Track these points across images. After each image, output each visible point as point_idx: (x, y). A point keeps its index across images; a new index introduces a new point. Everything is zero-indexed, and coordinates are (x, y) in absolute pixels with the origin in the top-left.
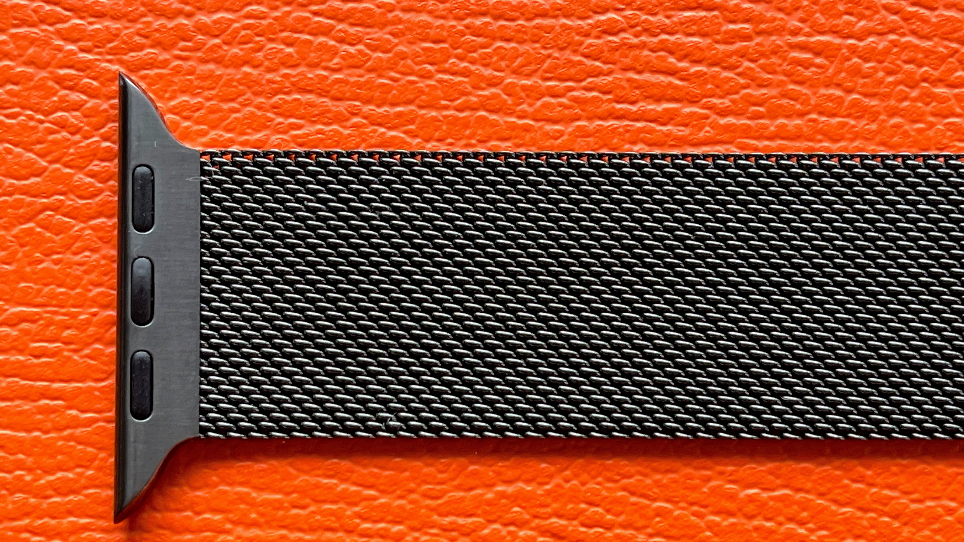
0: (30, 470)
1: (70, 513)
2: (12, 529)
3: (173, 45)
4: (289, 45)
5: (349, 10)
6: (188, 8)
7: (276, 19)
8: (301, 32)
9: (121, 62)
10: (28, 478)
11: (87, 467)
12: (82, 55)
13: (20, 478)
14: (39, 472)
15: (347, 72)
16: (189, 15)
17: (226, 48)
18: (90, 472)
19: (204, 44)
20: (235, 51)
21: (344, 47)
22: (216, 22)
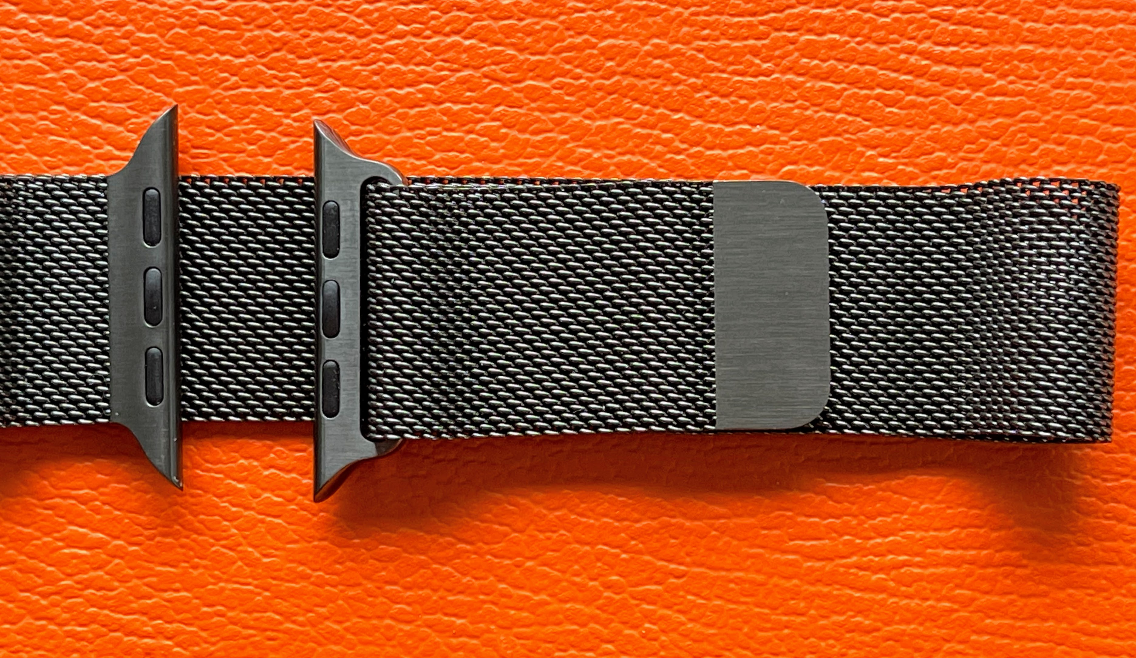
0: (855, 516)
1: (890, 552)
2: (842, 566)
3: (960, 149)
4: (1061, 144)
5: (1111, 112)
6: (971, 115)
7: (1047, 122)
8: (1069, 133)
9: (915, 165)
10: (854, 522)
11: (902, 513)
12: (881, 160)
13: (846, 523)
14: (863, 517)
15: (1110, 166)
16: (972, 122)
17: (1004, 149)
18: (905, 517)
19: (987, 146)
20: (1013, 152)
21: (1108, 145)
22: (996, 127)
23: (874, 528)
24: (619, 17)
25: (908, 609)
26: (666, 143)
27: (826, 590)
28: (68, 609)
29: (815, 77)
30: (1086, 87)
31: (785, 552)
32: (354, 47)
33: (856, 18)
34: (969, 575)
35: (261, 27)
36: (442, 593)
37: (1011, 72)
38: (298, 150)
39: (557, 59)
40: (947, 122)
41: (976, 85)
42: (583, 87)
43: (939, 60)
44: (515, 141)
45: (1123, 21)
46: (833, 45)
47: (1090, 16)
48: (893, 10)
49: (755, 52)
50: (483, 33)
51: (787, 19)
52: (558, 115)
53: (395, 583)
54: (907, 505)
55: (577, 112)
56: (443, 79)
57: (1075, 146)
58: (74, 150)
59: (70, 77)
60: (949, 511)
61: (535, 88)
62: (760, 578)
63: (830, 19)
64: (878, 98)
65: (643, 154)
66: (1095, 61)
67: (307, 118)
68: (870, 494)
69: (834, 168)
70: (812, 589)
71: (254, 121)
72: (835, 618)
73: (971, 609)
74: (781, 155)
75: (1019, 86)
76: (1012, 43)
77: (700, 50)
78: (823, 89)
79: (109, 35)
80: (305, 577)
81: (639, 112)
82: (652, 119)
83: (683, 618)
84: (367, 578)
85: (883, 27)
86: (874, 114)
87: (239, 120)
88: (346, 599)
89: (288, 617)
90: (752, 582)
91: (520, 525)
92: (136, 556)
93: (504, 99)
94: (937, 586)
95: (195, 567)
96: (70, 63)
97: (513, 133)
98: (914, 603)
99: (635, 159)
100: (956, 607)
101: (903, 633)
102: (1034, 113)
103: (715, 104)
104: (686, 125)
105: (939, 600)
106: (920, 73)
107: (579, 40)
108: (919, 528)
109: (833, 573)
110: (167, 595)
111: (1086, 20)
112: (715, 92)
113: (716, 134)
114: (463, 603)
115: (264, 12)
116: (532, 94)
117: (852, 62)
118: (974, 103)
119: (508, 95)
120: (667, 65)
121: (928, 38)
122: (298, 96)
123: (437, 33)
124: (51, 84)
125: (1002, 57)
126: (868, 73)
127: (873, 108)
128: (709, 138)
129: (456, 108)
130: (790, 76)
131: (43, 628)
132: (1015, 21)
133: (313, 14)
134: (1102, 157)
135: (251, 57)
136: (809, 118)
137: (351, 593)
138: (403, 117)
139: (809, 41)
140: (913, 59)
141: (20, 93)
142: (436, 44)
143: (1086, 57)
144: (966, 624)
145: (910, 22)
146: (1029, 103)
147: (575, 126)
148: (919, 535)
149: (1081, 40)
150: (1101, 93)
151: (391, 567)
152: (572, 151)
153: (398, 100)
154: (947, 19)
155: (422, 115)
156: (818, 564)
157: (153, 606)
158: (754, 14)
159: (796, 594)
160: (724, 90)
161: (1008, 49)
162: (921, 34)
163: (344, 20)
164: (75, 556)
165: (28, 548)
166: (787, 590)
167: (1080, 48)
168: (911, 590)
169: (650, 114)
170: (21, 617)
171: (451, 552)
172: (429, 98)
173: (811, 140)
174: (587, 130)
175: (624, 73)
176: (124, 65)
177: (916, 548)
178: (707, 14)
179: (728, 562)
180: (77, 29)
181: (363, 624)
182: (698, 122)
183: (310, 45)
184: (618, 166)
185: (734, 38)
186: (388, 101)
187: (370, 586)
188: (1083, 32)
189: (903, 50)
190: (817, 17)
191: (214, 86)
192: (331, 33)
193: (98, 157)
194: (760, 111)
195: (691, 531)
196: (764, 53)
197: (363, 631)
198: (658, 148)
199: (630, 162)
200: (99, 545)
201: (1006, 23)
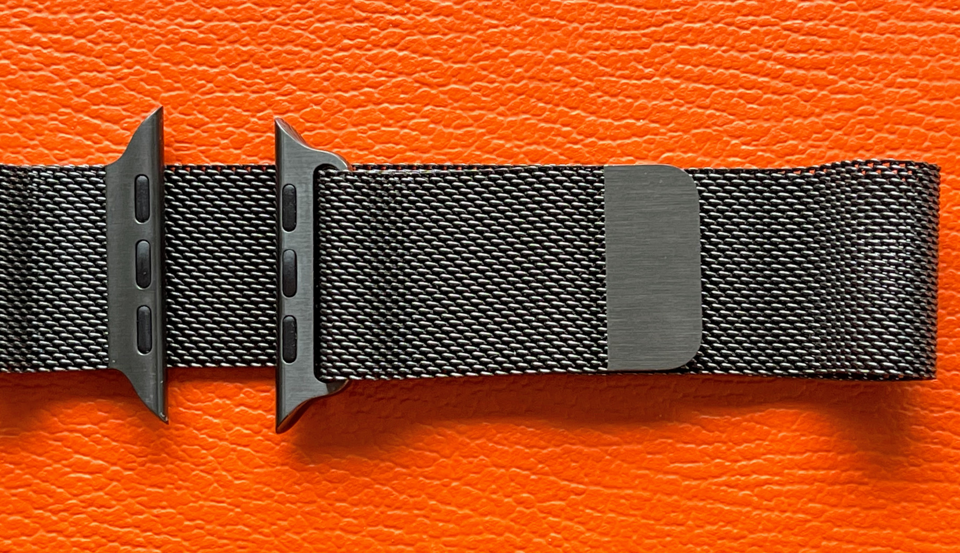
0: (725, 443)
1: (754, 472)
2: (715, 484)
3: (809, 138)
4: (892, 133)
5: (935, 106)
6: (817, 110)
7: (881, 115)
8: (900, 124)
9: (772, 152)
10: (724, 448)
11: (764, 440)
12: (744, 147)
13: (717, 448)
14: (731, 444)
15: (934, 151)
16: (819, 115)
17: (846, 138)
18: (767, 443)
19: (831, 136)
20: (852, 140)
21: (932, 133)
22: (838, 119)
23: (739, 452)
24: (526, 31)
25: (769, 520)
26: (565, 135)
27: (701, 504)
28: (75, 524)
29: (688, 79)
30: (913, 86)
31: (667, 473)
32: (308, 58)
33: (721, 31)
34: (820, 491)
35: (232, 42)
36: (382, 508)
37: (851, 74)
38: (262, 143)
39: (476, 67)
40: (798, 116)
41: (821, 85)
42: (497, 90)
43: (791, 64)
44: (441, 134)
45: (943, 31)
46: (703, 53)
47: (915, 27)
48: (753, 24)
49: (639, 59)
50: (414, 46)
51: (665, 31)
52: (476, 113)
53: (344, 501)
54: (768, 433)
55: (491, 110)
56: (381, 84)
57: (904, 134)
58: (78, 145)
59: (75, 85)
60: (803, 438)
61: (457, 90)
62: (646, 494)
63: (701, 31)
64: (741, 96)
65: (547, 144)
66: (921, 65)
67: (269, 117)
68: (737, 424)
69: (706, 155)
70: (690, 503)
71: (226, 120)
72: (709, 528)
73: (822, 519)
74: (660, 144)
75: (857, 85)
76: (851, 50)
77: (593, 59)
78: (695, 90)
79: (108, 50)
80: (270, 496)
81: (544, 110)
82: (554, 115)
83: (582, 528)
84: (321, 496)
85: (745, 37)
86: (739, 109)
87: (213, 119)
88: (305, 514)
89: (256, 529)
90: (639, 498)
91: (447, 452)
92: (130, 479)
93: (432, 100)
94: (793, 500)
95: (179, 488)
96: (75, 73)
97: (440, 127)
98: (774, 515)
99: (540, 148)
100: (809, 517)
101: (765, 540)
102: (870, 108)
103: (605, 103)
104: (582, 120)
105: (794, 512)
106: (776, 75)
107: (493, 51)
108: (778, 452)
109: (707, 490)
110: (155, 511)
111: (913, 31)
112: (606, 93)
113: (608, 127)
114: (399, 518)
115: (235, 30)
116: (455, 96)
117: (719, 67)
118: (820, 100)
119: (435, 96)
120: (566, 71)
121: (781, 46)
122: (263, 99)
123: (376, 46)
124: (59, 91)
125: (843, 62)
126: (732, 75)
127: (737, 104)
128: (601, 130)
129: (392, 107)
130: (668, 79)
131: (53, 539)
132: (853, 32)
133: (274, 31)
134: (927, 144)
135: (223, 68)
136: (684, 114)
137: (307, 509)
138: (349, 115)
139: (683, 50)
140: (769, 64)
141: (34, 99)
142: (376, 55)
143: (913, 61)
144: (816, 531)
145: (767, 34)
146: (866, 99)
147: (491, 121)
148: (778, 458)
149: (909, 47)
150: (926, 91)
151: (341, 487)
152: (488, 142)
153: (345, 101)
154: (797, 31)
155: (364, 114)
156: (694, 483)
157: (143, 521)
158: (637, 28)
159: (675, 508)
160: (613, 91)
161: (848, 55)
162: (775, 44)
163: (300, 36)
164: (80, 480)
165: (42, 474)
166: (669, 504)
167: (908, 54)
168: (772, 504)
169: (552, 111)
170: (36, 530)
171: (391, 475)
172: (370, 99)
173: (685, 132)
174: (500, 125)
175: (531, 78)
176: (119, 75)
177: (775, 469)
178: (599, 28)
179: (620, 481)
180: (81, 46)
181: (317, 534)
182: (593, 118)
183: (272, 57)
184: (526, 154)
185: (622, 48)
186: (336, 102)
187: (323, 503)
188: (910, 40)
189: (761, 57)
190: (690, 30)
191: (193, 92)
192: (289, 47)
193: (98, 150)
194: (643, 107)
195: (588, 456)
196: (646, 60)
197: (318, 540)
198: (559, 139)
199: (535, 151)
200: (100, 470)
201: (846, 34)
